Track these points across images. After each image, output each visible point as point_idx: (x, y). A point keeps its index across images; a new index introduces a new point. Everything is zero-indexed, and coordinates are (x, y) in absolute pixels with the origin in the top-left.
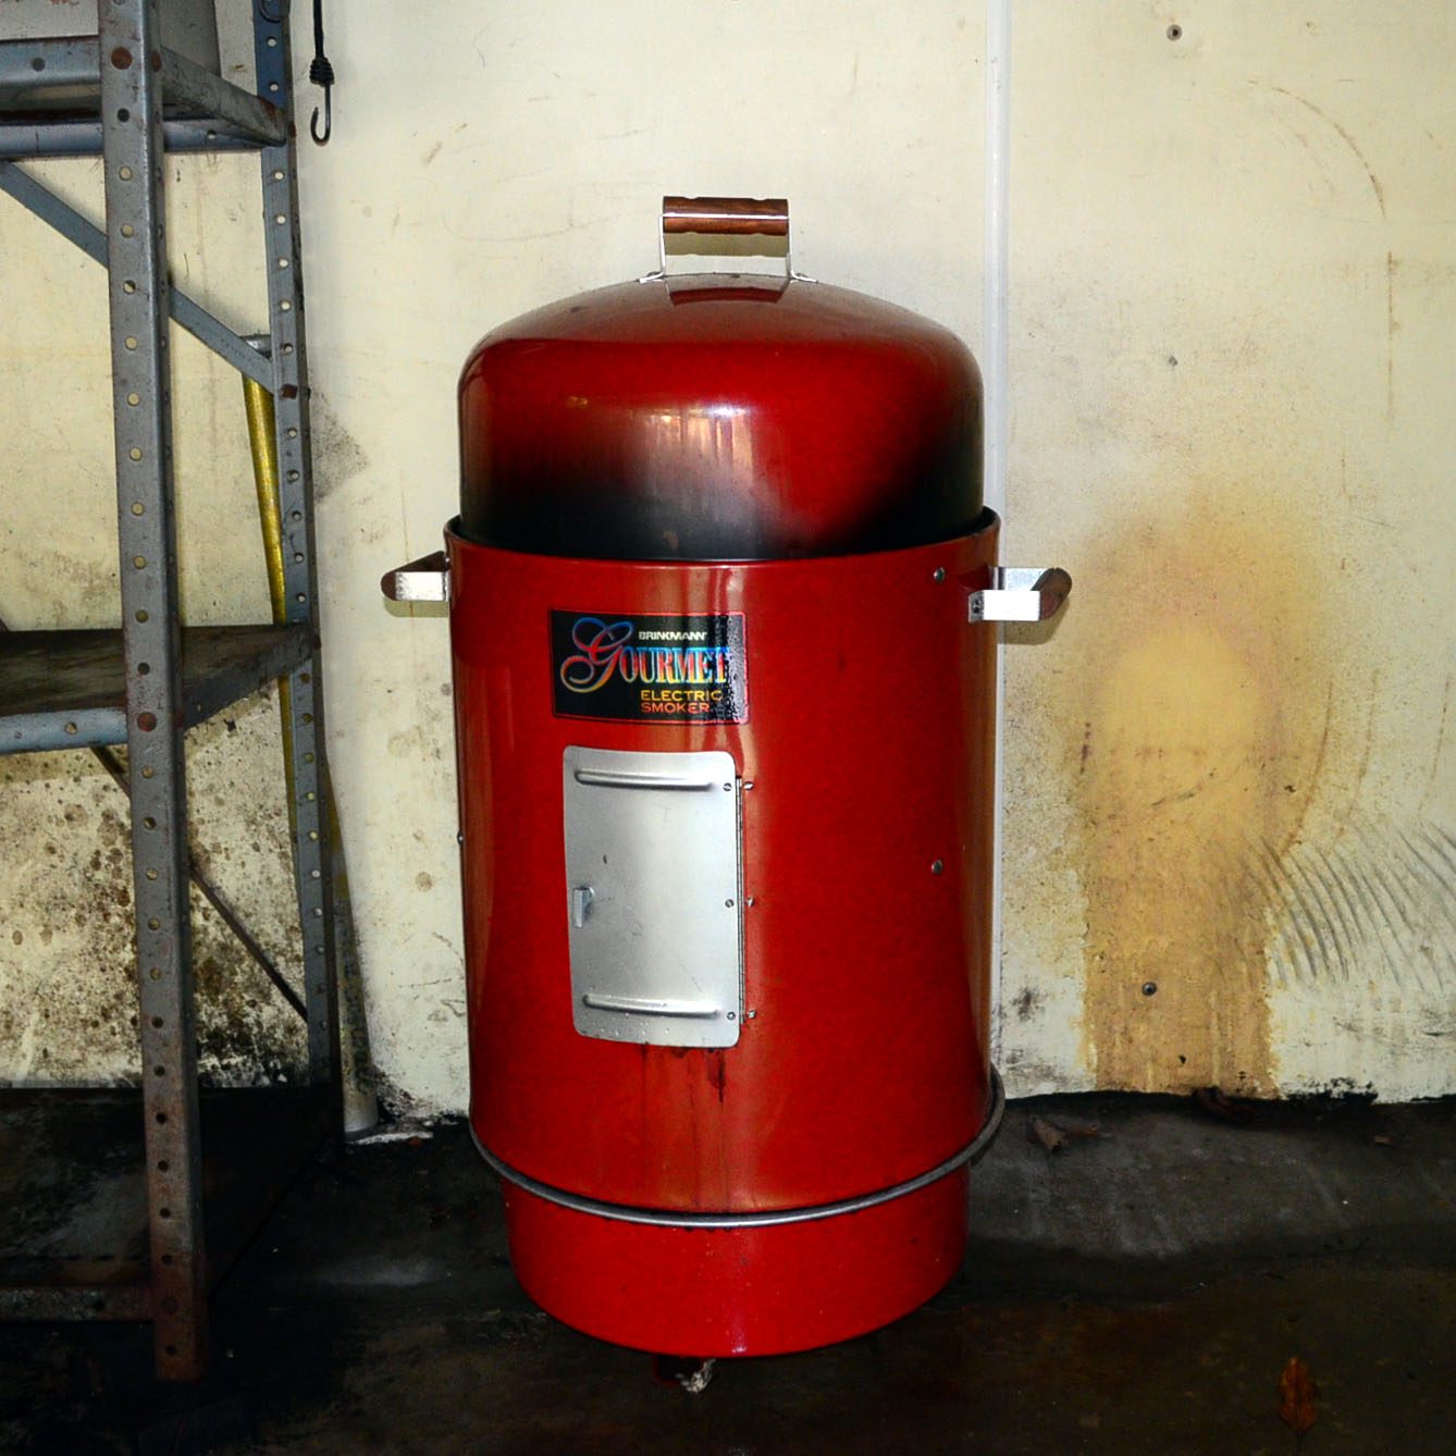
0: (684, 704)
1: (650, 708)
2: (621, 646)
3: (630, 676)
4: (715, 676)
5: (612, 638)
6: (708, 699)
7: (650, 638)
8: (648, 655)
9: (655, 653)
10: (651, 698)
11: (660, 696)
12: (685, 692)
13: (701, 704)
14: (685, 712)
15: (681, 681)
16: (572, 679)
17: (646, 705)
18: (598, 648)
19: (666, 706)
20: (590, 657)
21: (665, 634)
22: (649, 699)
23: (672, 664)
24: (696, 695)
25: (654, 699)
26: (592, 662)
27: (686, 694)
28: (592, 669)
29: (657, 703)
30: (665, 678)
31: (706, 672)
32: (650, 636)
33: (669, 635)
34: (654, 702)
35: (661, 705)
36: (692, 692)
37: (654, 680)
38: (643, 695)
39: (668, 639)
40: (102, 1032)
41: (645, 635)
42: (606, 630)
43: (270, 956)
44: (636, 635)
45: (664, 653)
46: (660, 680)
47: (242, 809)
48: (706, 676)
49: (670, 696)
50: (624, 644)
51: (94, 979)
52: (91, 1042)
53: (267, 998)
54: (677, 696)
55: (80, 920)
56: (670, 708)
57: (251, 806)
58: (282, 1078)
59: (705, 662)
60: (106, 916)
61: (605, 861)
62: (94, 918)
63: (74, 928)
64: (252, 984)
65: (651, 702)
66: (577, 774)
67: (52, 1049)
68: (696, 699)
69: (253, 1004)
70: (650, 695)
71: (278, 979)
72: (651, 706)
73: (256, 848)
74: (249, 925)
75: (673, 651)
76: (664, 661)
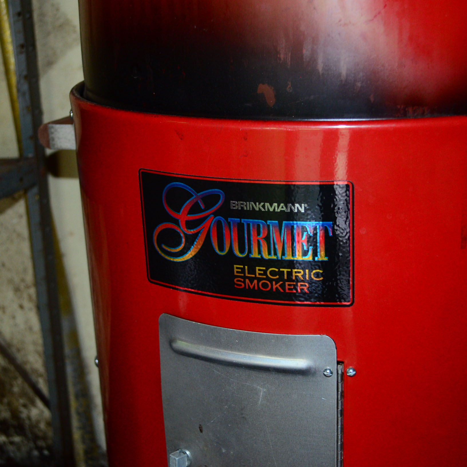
0: (281, 283)
1: (243, 284)
2: (212, 216)
3: (221, 249)
4: (315, 254)
5: (202, 207)
6: (307, 279)
7: (242, 208)
8: (240, 226)
9: (248, 225)
10: (245, 274)
11: (255, 273)
12: (281, 270)
13: (299, 284)
14: (281, 290)
15: (277, 257)
16: (164, 246)
17: (237, 281)
18: (189, 216)
19: (260, 284)
20: (180, 225)
21: (259, 204)
22: (243, 275)
23: (267, 238)
24: (294, 274)
25: (247, 275)
27: (284, 271)
28: (183, 237)
29: (251, 280)
30: (260, 252)
31: (305, 248)
32: (242, 206)
33: (264, 206)
34: (248, 277)
35: (256, 281)
36: (290, 270)
37: (248, 255)
38: (235, 270)
39: (263, 210)
41: (235, 205)
42: (196, 197)
43: (34, 378)
44: (226, 203)
45: (259, 226)
46: (255, 255)
47: (10, 281)
48: (305, 253)
49: (265, 273)
50: (216, 214)
53: (33, 403)
54: (273, 273)
56: (265, 285)
57: (17, 280)
58: (46, 452)
59: (304, 237)
61: (201, 431)
64: (23, 394)
65: (245, 277)
66: (171, 342)
68: (294, 278)
69: (25, 406)
70: (243, 270)
71: (38, 393)
72: (244, 282)
73: (21, 307)
74: (19, 357)
75: (268, 223)
76: (259, 234)
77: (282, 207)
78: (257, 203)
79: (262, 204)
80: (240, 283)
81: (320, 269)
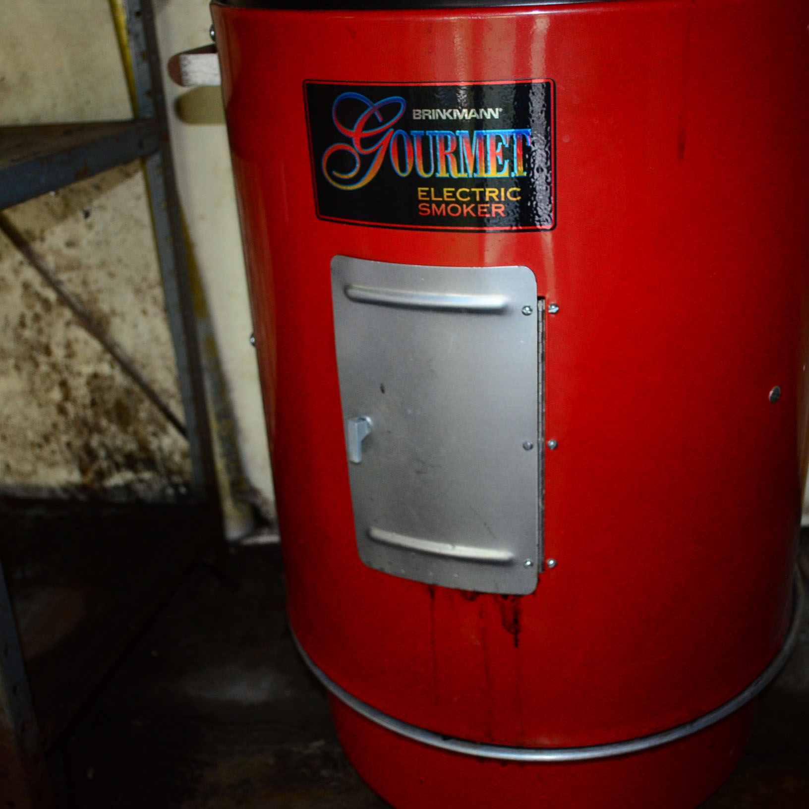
0: (473, 205)
1: (429, 210)
2: (392, 130)
3: (403, 169)
4: (512, 169)
5: (380, 119)
6: (503, 199)
7: (427, 117)
8: (425, 141)
9: (434, 138)
10: (430, 197)
11: (442, 197)
12: (473, 190)
13: (494, 205)
14: (473, 215)
15: (468, 175)
16: (335, 173)
17: (423, 207)
18: (364, 132)
19: (449, 208)
20: (354, 144)
21: (446, 111)
22: (428, 199)
23: (456, 153)
24: (487, 194)
25: (434, 199)
26: (356, 150)
27: (475, 192)
28: (358, 159)
29: (438, 204)
30: (448, 171)
31: (500, 162)
32: (426, 114)
33: (452, 114)
34: (435, 202)
35: (443, 206)
36: (482, 190)
37: (434, 175)
38: (420, 194)
39: (451, 118)
40: (46, 451)
41: (419, 114)
42: (372, 108)
43: (164, 399)
44: (408, 114)
45: (446, 138)
46: (442, 173)
47: (129, 280)
48: (500, 168)
49: (454, 195)
50: (395, 127)
51: (34, 412)
52: (39, 458)
53: (164, 430)
54: (463, 195)
55: (18, 368)
56: (454, 210)
57: (137, 279)
58: (183, 490)
59: (499, 150)
60: (37, 365)
61: (383, 391)
62: (27, 367)
63: (14, 373)
64: (152, 420)
65: (431, 202)
66: (346, 288)
67: (12, 463)
68: (487, 199)
69: (155, 434)
70: (429, 192)
71: (171, 418)
72: (430, 208)
73: (144, 312)
74: (145, 374)
75: (457, 134)
76: (446, 147)
77: (473, 114)
78: (444, 110)
79: (450, 111)
80: (425, 209)
81: (517, 187)
